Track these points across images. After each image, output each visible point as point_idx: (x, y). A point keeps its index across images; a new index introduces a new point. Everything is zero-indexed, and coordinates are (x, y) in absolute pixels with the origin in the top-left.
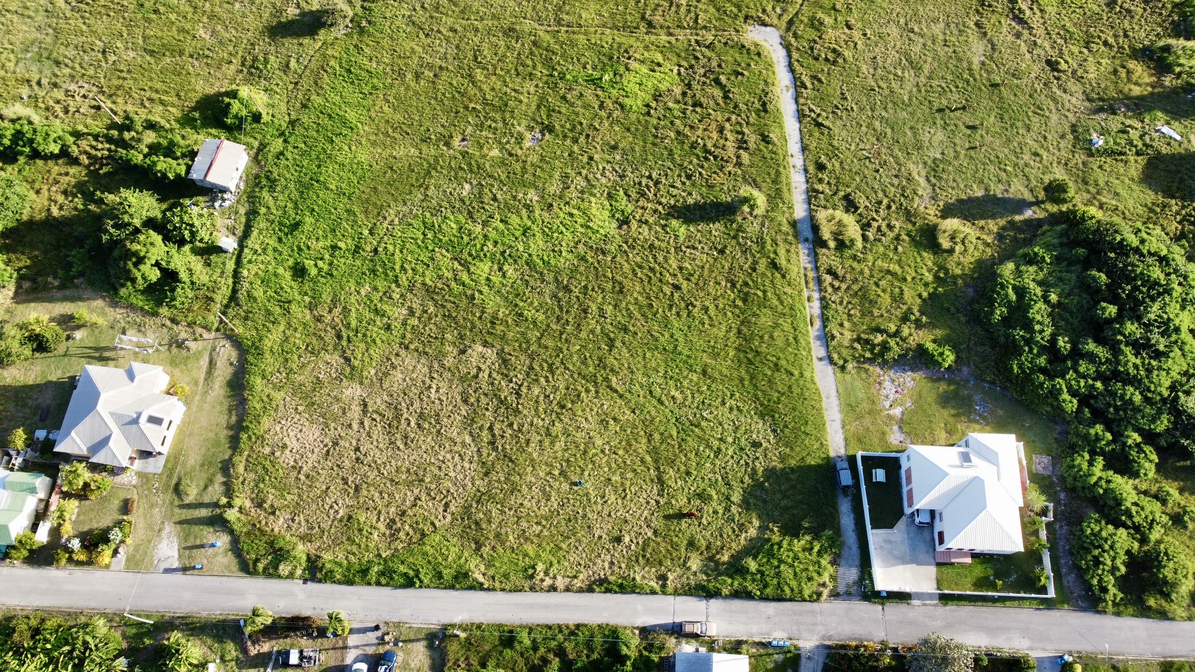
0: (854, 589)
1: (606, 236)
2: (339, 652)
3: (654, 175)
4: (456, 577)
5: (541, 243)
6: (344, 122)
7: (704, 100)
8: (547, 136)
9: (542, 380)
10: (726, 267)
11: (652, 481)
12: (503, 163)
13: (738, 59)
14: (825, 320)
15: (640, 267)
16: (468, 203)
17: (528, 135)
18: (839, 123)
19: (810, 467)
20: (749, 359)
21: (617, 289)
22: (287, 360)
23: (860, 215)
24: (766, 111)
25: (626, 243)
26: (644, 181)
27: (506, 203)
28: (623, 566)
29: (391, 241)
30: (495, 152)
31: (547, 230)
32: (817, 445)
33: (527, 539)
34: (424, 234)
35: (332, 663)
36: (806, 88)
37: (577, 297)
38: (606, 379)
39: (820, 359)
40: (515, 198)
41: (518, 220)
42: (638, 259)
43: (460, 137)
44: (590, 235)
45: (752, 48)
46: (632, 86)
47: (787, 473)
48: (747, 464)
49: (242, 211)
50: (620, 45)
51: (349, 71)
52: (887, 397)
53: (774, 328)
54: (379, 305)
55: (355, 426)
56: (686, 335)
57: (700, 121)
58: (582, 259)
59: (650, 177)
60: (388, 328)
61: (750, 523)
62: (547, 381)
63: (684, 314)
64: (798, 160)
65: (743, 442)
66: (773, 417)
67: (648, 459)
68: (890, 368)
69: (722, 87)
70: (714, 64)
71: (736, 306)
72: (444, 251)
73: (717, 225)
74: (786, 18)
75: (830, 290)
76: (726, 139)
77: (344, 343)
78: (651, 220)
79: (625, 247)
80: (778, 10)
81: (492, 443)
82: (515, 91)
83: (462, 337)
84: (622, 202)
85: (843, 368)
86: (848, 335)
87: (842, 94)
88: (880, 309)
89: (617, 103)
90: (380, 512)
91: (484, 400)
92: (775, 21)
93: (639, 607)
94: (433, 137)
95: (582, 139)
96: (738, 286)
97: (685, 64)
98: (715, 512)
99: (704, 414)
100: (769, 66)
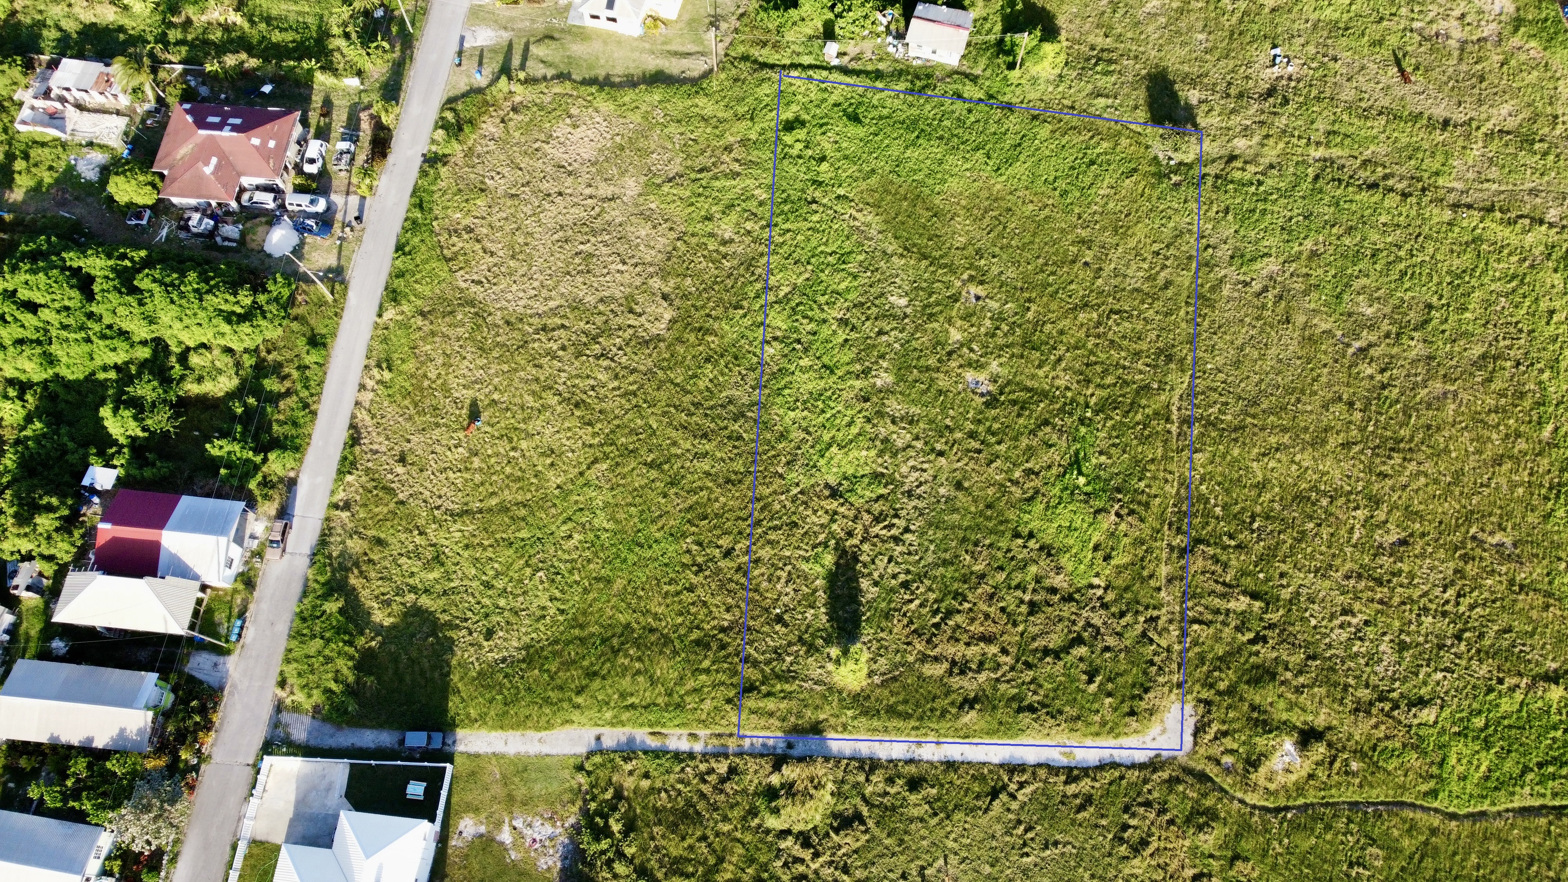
0: (280, 732)
1: (815, 466)
2: (344, 189)
3: (908, 537)
4: (394, 291)
5: (810, 386)
6: (1009, 162)
7: (1039, 618)
8: (979, 400)
9: (616, 384)
10: (752, 623)
11: (466, 504)
12: (938, 343)
13: (1120, 680)
14: (656, 754)
15: (763, 509)
16: (877, 302)
17: (982, 376)
18: (999, 829)
19: (446, 699)
20: (608, 639)
21: (733, 477)
22: (679, 121)
23: (827, 835)
24: (1020, 710)
25: (802, 492)
26: (901, 523)
27: (874, 346)
28: (370, 464)
29: (825, 218)
30: (955, 335)
31: (829, 393)
32: (473, 713)
33: (423, 363)
34: (834, 252)
35: (335, 183)
36: (1066, 783)
37: (726, 428)
38: (606, 456)
39: (598, 738)
40: (882, 356)
41: (846, 359)
42: (777, 507)
43: (983, 294)
44: (818, 447)
45: (1143, 704)
46: (1064, 515)
47: (442, 668)
48: (466, 620)
49: (881, 66)
50: (1147, 505)
51: (1092, 163)
52: (530, 825)
53: (651, 677)
54: (738, 209)
55: (588, 191)
56: (656, 559)
57: (1003, 610)
58: (782, 435)
59: (907, 530)
60: (709, 218)
61: (389, 615)
62: (614, 389)
63: (686, 559)
64: (930, 753)
65: (495, 619)
66: (524, 661)
67: (493, 502)
68: (571, 838)
69: (1066, 649)
70: (1111, 641)
71: (690, 630)
72: (807, 275)
73: (824, 618)
74: (1211, 770)
75: (703, 767)
76: (968, 644)
77: (693, 176)
78: (835, 527)
79: (795, 491)
80: (1228, 760)
81: (544, 329)
82: (1060, 360)
83: (685, 297)
84: (865, 493)
85: (580, 768)
86: (629, 783)
87: (1056, 844)
88: (663, 837)
89: (1037, 492)
90: (483, 218)
91: (599, 320)
92: (1202, 751)
93: (320, 479)
94: (983, 262)
95: (975, 444)
96: (720, 636)
97: (1110, 596)
98: (412, 574)
99: (541, 574)
100: (1113, 731)
